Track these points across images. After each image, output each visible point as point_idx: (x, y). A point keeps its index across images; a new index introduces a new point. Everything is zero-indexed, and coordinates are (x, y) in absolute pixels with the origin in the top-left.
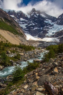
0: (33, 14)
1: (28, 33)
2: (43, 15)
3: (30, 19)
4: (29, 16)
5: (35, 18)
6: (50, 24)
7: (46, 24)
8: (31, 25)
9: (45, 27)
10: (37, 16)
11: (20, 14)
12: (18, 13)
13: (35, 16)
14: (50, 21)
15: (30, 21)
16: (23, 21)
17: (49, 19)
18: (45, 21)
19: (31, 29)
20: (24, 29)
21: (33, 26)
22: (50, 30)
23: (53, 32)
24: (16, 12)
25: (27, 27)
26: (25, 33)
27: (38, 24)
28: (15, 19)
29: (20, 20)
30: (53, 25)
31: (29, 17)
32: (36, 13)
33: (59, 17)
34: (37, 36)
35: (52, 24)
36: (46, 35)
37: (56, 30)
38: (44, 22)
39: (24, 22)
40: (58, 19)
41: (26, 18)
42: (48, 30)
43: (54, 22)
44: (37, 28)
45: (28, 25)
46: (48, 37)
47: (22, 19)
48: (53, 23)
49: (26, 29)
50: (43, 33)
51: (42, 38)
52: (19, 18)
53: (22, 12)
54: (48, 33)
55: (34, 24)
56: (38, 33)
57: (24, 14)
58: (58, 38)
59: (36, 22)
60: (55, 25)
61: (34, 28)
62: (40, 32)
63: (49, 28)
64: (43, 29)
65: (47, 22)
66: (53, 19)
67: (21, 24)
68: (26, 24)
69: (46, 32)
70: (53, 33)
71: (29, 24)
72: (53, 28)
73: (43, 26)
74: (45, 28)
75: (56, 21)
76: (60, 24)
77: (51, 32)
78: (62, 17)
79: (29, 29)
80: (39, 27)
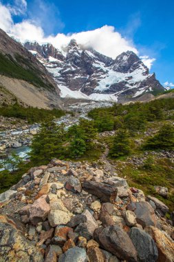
0: (72, 50)
1: (63, 85)
2: (90, 54)
3: (67, 58)
4: (66, 53)
5: (76, 57)
6: (102, 70)
7: (96, 68)
8: (68, 69)
9: (94, 74)
10: (79, 53)
11: (48, 48)
12: (44, 48)
13: (76, 54)
14: (102, 65)
15: (68, 63)
16: (53, 63)
17: (101, 61)
18: (94, 65)
19: (70, 76)
20: (56, 77)
21: (73, 73)
22: (102, 80)
23: (107, 83)
24: (41, 45)
25: (61, 74)
26: (59, 84)
27: (81, 69)
28: (39, 57)
29: (48, 60)
30: (107, 72)
31: (65, 55)
32: (78, 48)
33: (117, 57)
34: (79, 91)
35: (105, 69)
36: (95, 89)
37: (113, 80)
38: (92, 66)
39: (56, 65)
40: (116, 61)
41: (60, 57)
42: (99, 81)
43: (108, 66)
44: (79, 77)
45: (63, 70)
46: (98, 92)
47: (51, 59)
48: (107, 68)
49: (60, 76)
50: (90, 85)
51: (88, 95)
52: (46, 57)
53: (52, 46)
54: (98, 85)
55: (74, 69)
56: (82, 85)
57: (56, 50)
58: (115, 95)
59: (78, 64)
60: (111, 72)
61: (74, 76)
62: (85, 83)
63: (102, 76)
64: (90, 77)
65: (97, 66)
66: (108, 62)
67: (50, 67)
68: (60, 69)
69: (94, 84)
70: (107, 86)
71: (65, 68)
72: (106, 78)
73: (90, 73)
74: (94, 76)
75: (112, 64)
76: (118, 70)
77: (104, 83)
78: (122, 58)
79: (66, 77)
80: (83, 75)
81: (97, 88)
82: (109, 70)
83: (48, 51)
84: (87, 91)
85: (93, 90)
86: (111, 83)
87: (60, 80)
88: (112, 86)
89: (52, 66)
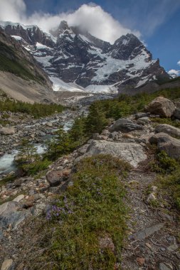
0: (63, 34)
1: (55, 76)
2: (84, 39)
3: (58, 44)
4: (56, 38)
5: (68, 43)
6: (99, 58)
7: (92, 56)
8: (60, 58)
9: (90, 62)
10: (71, 38)
11: (34, 32)
12: (29, 32)
13: (68, 38)
14: (98, 52)
15: (59, 50)
16: (42, 50)
17: (97, 46)
18: (89, 51)
19: (62, 66)
20: (46, 68)
21: (66, 62)
22: (99, 69)
23: (105, 73)
24: (25, 28)
25: (53, 64)
26: (50, 75)
27: (75, 57)
28: (24, 44)
29: (35, 47)
30: (105, 59)
31: (55, 40)
32: (70, 32)
33: (116, 42)
34: (74, 82)
35: (102, 56)
36: (92, 80)
37: (112, 68)
38: (87, 53)
39: (45, 53)
40: (113, 47)
41: (49, 43)
42: (96, 70)
43: (106, 52)
44: (73, 66)
45: (53, 59)
46: (96, 83)
47: (39, 45)
48: (104, 55)
49: (51, 67)
50: (86, 75)
51: (85, 87)
52: (33, 43)
53: (38, 29)
54: (95, 75)
55: (66, 57)
56: (76, 75)
57: (44, 34)
58: (115, 86)
59: (71, 51)
60: (109, 59)
61: (67, 66)
62: (81, 73)
63: (99, 64)
64: (85, 66)
65: (93, 52)
66: (106, 47)
67: (38, 56)
68: (50, 57)
69: (91, 74)
70: (106, 76)
71: (57, 56)
72: (105, 66)
73: (85, 62)
74: (90, 65)
75: (110, 50)
76: (118, 57)
77: (102, 72)
78: (121, 43)
79: (58, 66)
80: (78, 64)
81: (94, 79)
82: (107, 57)
83: (35, 35)
84: (84, 83)
85: (90, 80)
86: (109, 72)
87: (52, 71)
88: (111, 75)
89: (40, 54)
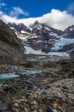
0: (36, 27)
1: (28, 46)
2: (47, 29)
3: (33, 31)
4: (32, 29)
5: (38, 30)
6: (55, 38)
7: (52, 37)
8: (33, 37)
9: (50, 40)
10: (40, 28)
12: (19, 26)
14: (55, 35)
15: (33, 34)
16: (24, 34)
18: (50, 34)
19: (34, 41)
20: (24, 42)
21: (36, 39)
22: (56, 44)
23: (60, 45)
24: (17, 24)
25: (28, 40)
27: (42, 37)
28: (15, 31)
29: (20, 33)
30: (59, 38)
32: (40, 25)
33: (66, 30)
34: (40, 50)
35: (58, 37)
37: (64, 43)
38: (49, 35)
39: (25, 35)
40: (65, 32)
41: (29, 31)
42: (54, 44)
43: (60, 35)
44: (40, 41)
45: (29, 38)
46: (54, 51)
47: (23, 32)
49: (27, 41)
50: (48, 46)
51: (47, 53)
52: (19, 31)
53: (23, 24)
54: (54, 46)
55: (36, 37)
56: (42, 46)
57: (26, 27)
58: (67, 53)
59: (39, 34)
60: (62, 39)
61: (36, 41)
62: (45, 45)
63: (55, 41)
64: (47, 42)
65: (52, 35)
66: (59, 33)
69: (51, 46)
70: (60, 47)
71: (31, 36)
72: (59, 42)
73: (48, 39)
74: (50, 41)
75: (62, 34)
76: (67, 37)
77: (58, 45)
78: (69, 30)
79: (31, 41)
80: (43, 41)
81: (53, 48)
82: (60, 37)
83: (21, 27)
84: (46, 51)
85: (50, 49)
86: (63, 45)
87: (27, 44)
88: (64, 47)
89: (22, 35)
